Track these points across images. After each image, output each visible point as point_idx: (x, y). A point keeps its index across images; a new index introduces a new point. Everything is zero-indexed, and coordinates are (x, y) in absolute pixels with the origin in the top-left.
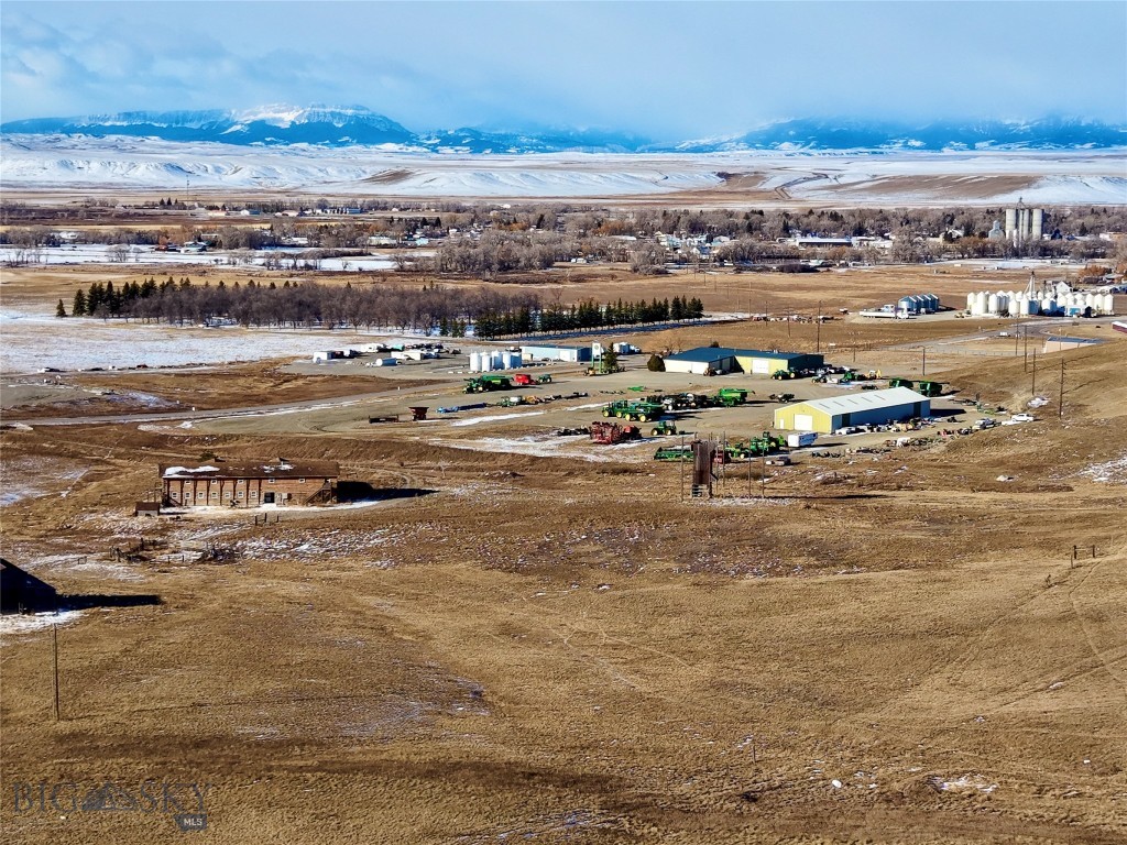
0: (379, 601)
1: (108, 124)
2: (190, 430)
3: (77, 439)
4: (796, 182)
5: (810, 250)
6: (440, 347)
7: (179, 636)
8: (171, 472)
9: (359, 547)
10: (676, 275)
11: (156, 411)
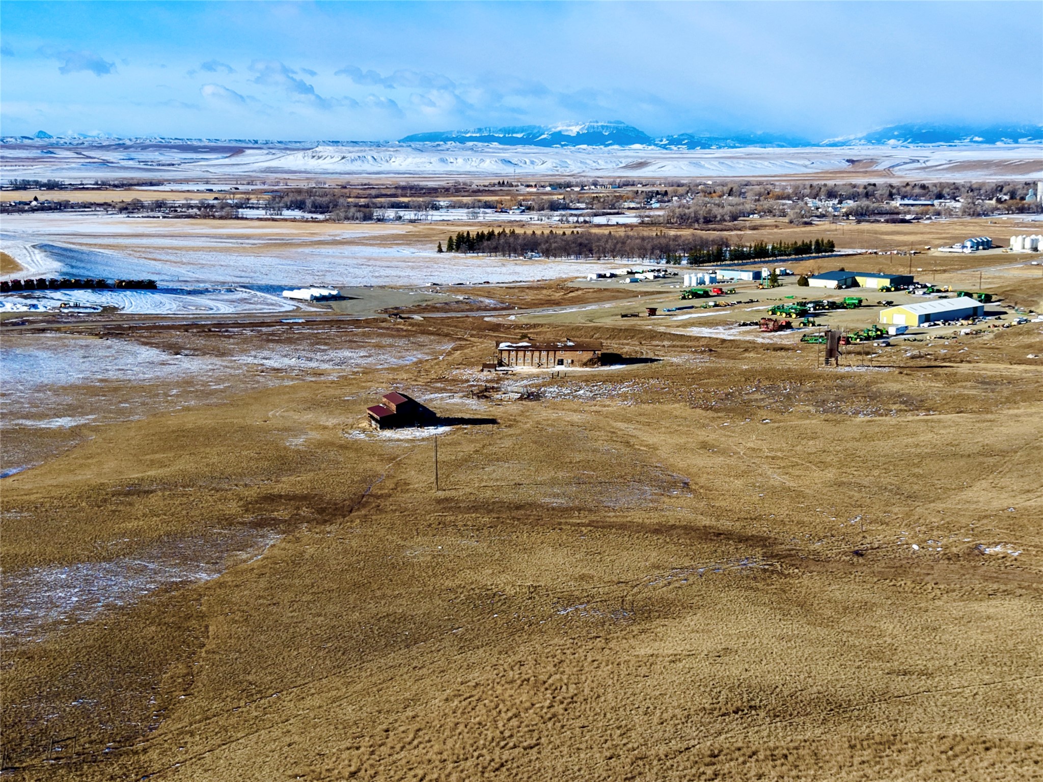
0: (626, 426)
1: (468, 135)
2: (514, 321)
3: (449, 326)
4: (898, 165)
5: (906, 209)
6: (666, 271)
7: (508, 443)
8: (503, 346)
9: (614, 393)
10: (817, 225)
11: (495, 309)
